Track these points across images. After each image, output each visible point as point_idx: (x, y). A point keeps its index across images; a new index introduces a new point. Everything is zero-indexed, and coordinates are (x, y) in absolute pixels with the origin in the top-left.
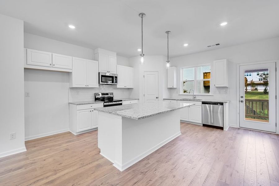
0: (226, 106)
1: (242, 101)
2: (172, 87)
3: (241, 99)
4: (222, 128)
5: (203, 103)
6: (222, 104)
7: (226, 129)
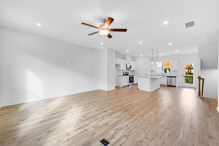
0: (177, 78)
1: (183, 76)
2: (153, 70)
3: (183, 75)
4: (175, 86)
5: (168, 77)
6: (175, 77)
7: (177, 86)
